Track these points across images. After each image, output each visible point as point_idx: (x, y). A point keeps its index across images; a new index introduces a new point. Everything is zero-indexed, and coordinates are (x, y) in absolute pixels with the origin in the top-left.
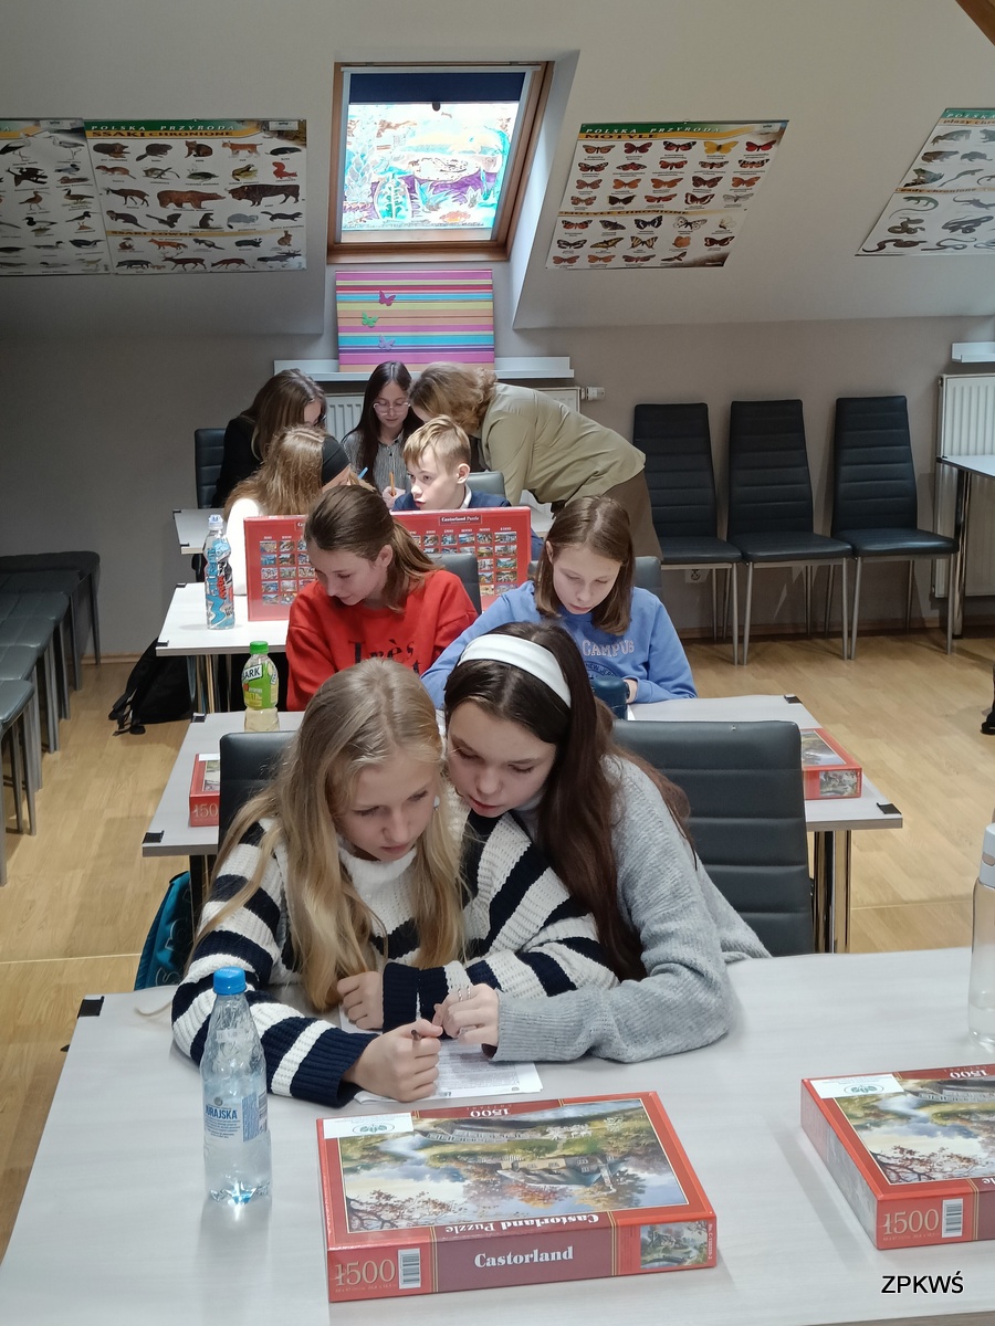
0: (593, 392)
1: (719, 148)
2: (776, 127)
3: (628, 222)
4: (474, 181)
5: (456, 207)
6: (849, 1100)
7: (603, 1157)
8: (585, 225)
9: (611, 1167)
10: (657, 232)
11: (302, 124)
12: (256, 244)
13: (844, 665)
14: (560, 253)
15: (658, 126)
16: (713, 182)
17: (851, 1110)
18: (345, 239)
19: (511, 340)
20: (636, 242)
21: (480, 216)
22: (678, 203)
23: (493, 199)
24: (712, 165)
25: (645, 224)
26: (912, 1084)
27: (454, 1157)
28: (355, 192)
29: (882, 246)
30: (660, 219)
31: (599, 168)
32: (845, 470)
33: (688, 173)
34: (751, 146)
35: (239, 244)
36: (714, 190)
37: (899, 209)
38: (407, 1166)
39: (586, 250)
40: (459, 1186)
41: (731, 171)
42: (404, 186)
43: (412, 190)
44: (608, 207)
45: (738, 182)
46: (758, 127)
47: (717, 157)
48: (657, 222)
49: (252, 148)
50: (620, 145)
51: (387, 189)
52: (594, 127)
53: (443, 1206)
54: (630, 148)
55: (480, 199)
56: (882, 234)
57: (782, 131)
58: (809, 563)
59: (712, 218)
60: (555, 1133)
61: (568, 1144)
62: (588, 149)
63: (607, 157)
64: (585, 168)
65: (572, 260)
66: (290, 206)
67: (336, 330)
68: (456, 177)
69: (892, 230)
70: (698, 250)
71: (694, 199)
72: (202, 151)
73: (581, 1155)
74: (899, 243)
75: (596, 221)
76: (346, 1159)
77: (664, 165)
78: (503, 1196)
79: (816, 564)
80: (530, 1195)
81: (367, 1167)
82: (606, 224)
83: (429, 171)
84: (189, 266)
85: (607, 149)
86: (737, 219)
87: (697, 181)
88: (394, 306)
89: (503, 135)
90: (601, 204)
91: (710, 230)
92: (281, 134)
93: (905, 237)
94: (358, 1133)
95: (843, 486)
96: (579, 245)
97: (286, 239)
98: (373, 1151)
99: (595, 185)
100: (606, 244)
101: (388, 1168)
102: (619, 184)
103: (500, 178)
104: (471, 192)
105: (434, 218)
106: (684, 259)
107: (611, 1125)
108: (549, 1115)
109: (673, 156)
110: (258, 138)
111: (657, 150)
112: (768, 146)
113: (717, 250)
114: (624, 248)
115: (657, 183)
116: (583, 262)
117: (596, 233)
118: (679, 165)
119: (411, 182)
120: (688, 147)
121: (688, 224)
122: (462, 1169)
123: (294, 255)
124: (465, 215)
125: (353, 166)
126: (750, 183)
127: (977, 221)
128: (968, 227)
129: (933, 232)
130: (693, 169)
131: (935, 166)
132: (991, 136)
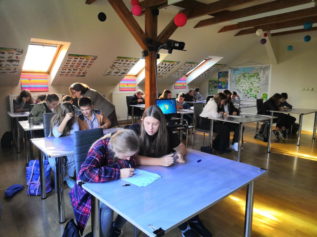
1: (88, 59)
2: (96, 57)
3: (72, 69)
8: (66, 69)
10: (76, 71)
11: (23, 50)
12: (9, 70)
14: (61, 73)
15: (80, 55)
16: (86, 64)
20: (73, 72)
25: (75, 70)
29: (106, 75)
30: (77, 69)
31: (70, 61)
33: (82, 63)
34: (92, 59)
35: (6, 69)
36: (86, 65)
37: (109, 70)
39: (65, 73)
44: (70, 67)
45: (89, 64)
46: (94, 57)
47: (87, 61)
48: (76, 70)
50: (74, 58)
52: (70, 55)
54: (75, 58)
56: (106, 73)
57: (97, 57)
59: (84, 70)
62: (69, 58)
63: (71, 59)
64: (68, 61)
65: (62, 75)
66: (17, 64)
69: (108, 73)
70: (81, 74)
71: (83, 66)
72: (3, 53)
74: (108, 75)
77: (79, 61)
82: (69, 69)
86: (88, 70)
88: (31, 81)
90: (69, 66)
92: (18, 51)
93: (109, 74)
96: (64, 72)
97: (15, 69)
99: (69, 63)
100: (68, 72)
102: (72, 63)
106: (79, 75)
109: (81, 60)
110: (14, 52)
111: (79, 59)
112: (94, 60)
113: (84, 74)
114: (71, 73)
115: (78, 64)
116: (64, 75)
117: (67, 71)
120: (83, 59)
121: (81, 70)
123: (16, 72)
126: (91, 65)
127: (118, 72)
128: (117, 73)
129: (113, 73)
130: (83, 62)
131: (115, 64)
132: (123, 61)
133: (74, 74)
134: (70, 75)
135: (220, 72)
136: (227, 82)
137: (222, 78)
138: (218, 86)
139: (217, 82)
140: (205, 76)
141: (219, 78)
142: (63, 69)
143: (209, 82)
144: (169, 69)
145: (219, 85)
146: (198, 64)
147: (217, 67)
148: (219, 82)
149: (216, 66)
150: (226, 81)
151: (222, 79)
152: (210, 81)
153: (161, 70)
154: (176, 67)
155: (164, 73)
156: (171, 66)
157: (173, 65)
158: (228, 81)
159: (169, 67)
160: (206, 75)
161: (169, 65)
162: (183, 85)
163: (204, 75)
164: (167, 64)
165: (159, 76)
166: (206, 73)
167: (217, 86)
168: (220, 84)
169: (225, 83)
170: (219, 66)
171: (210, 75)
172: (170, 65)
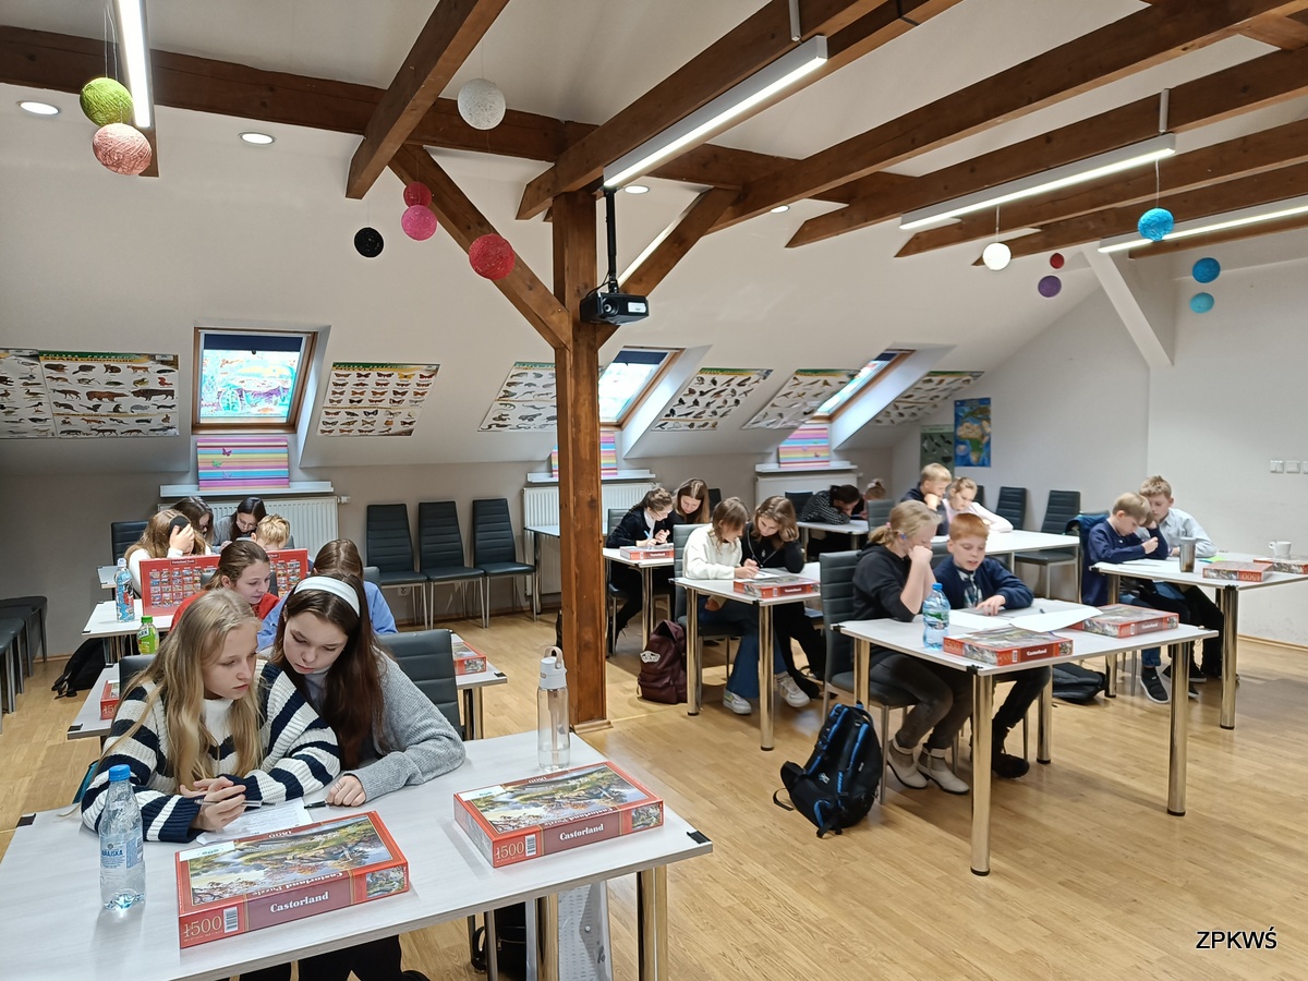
0: (344, 499)
1: (406, 377)
2: (434, 368)
4: (276, 392)
5: (267, 405)
6: (479, 800)
7: (345, 845)
8: (337, 413)
9: (350, 849)
10: (375, 417)
11: (176, 357)
12: (148, 421)
13: (483, 631)
14: (324, 428)
16: (404, 394)
17: (479, 804)
18: (202, 421)
19: (298, 473)
21: (279, 411)
22: (386, 404)
23: (287, 402)
24: (403, 385)
25: (369, 414)
26: (509, 788)
27: (259, 858)
28: (208, 396)
29: (490, 427)
30: (377, 411)
31: (344, 385)
32: (478, 535)
33: (389, 389)
34: (422, 376)
35: (138, 421)
37: (497, 409)
38: (230, 867)
39: (338, 426)
40: (262, 872)
41: (412, 388)
42: (237, 394)
43: (241, 396)
44: (349, 405)
45: (417, 394)
47: (404, 381)
48: (376, 413)
49: (146, 369)
50: (354, 373)
51: (226, 396)
52: (340, 364)
53: (251, 883)
54: (359, 375)
55: (280, 401)
56: (489, 420)
57: (437, 369)
58: (463, 581)
59: (404, 412)
60: (318, 839)
61: (325, 842)
62: (337, 375)
63: (347, 379)
64: (336, 384)
65: (330, 432)
66: (169, 401)
67: (197, 469)
68: (266, 390)
69: (494, 419)
70: (397, 427)
71: (394, 401)
72: (115, 370)
73: (333, 846)
74: (498, 426)
75: (343, 411)
76: (192, 870)
77: (378, 384)
78: (288, 872)
79: (467, 581)
80: (303, 870)
81: (206, 872)
82: (348, 413)
83: (251, 386)
84: (107, 434)
85: (347, 376)
87: (395, 393)
88: (231, 456)
89: (291, 369)
90: (345, 403)
91: (403, 417)
92: (163, 362)
93: (501, 423)
94: (201, 855)
95: (478, 543)
96: (334, 424)
97: (167, 419)
98: (209, 863)
99: (342, 393)
100: (349, 423)
101: (219, 870)
102: (354, 393)
103: (291, 391)
104: (274, 398)
105: (254, 411)
106: (391, 432)
107: (350, 830)
108: (315, 830)
109: (382, 380)
110: (149, 364)
111: (374, 377)
112: (430, 377)
113: (408, 428)
114: (358, 426)
115: (374, 393)
116: (336, 433)
117: (343, 418)
118: (385, 385)
119: (241, 392)
120: (390, 375)
121: (391, 414)
122: (263, 863)
123: (171, 428)
124: (271, 410)
125: (207, 383)
126: (423, 394)
127: (535, 416)
130: (392, 387)
131: (512, 389)
132: (539, 376)
133: (371, 428)
134: (356, 433)
135: (962, 403)
136: (986, 439)
137: (968, 424)
138: (956, 456)
139: (953, 441)
140: (902, 419)
141: (956, 426)
142: (327, 413)
143: (922, 442)
144: (736, 398)
145: (958, 450)
146: (852, 377)
147: (941, 382)
148: (959, 441)
150: (983, 437)
151: (967, 427)
152: (925, 437)
153: (703, 401)
154: (760, 389)
155: (720, 412)
157: (747, 383)
159: (734, 391)
161: (728, 383)
162: (818, 456)
163: (894, 413)
164: (721, 379)
165: (702, 423)
167: (953, 454)
168: (962, 447)
169: (979, 443)
172: (734, 384)
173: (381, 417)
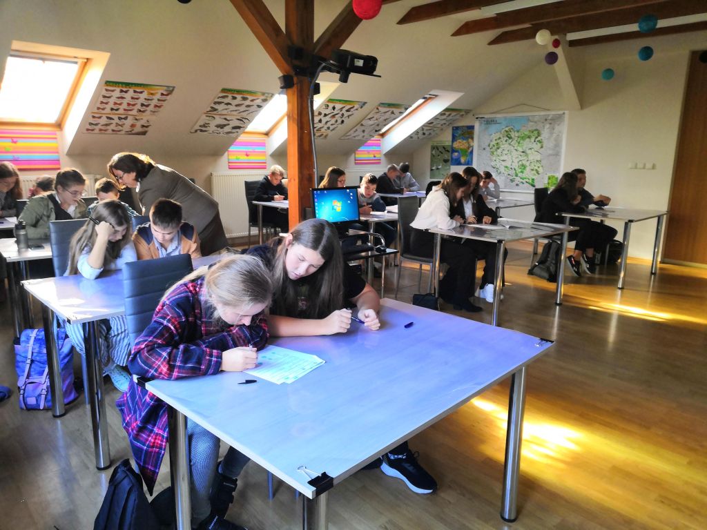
1: (152, 94)
2: (171, 89)
3: (115, 117)
8: (100, 118)
10: (125, 122)
14: (89, 127)
15: (132, 84)
16: (147, 106)
20: (117, 125)
22: (134, 112)
24: (148, 100)
25: (122, 119)
29: (196, 131)
31: (109, 97)
33: (139, 102)
34: (162, 94)
36: (147, 108)
37: (204, 119)
39: (99, 127)
44: (110, 112)
45: (156, 106)
46: (165, 88)
47: (150, 97)
48: (126, 118)
50: (118, 90)
52: (110, 82)
56: (197, 127)
57: (173, 90)
59: (145, 118)
62: (107, 90)
63: (113, 94)
64: (104, 97)
65: (93, 130)
69: (200, 126)
70: (138, 129)
71: (140, 111)
74: (201, 131)
75: (104, 116)
77: (132, 98)
82: (108, 118)
85: (113, 91)
86: (153, 118)
87: (142, 105)
88: (18, 144)
90: (108, 110)
91: (143, 122)
93: (204, 129)
96: (96, 124)
99: (107, 103)
100: (107, 125)
102: (115, 103)
106: (133, 132)
109: (136, 95)
111: (131, 93)
112: (168, 95)
113: (145, 129)
114: (113, 127)
115: (129, 104)
116: (97, 131)
117: (104, 120)
118: (137, 99)
120: (141, 92)
121: (136, 119)
126: (160, 107)
127: (225, 125)
128: (222, 126)
129: (212, 128)
130: (142, 100)
131: (216, 107)
132: (234, 98)
133: (120, 128)
134: (110, 131)
135: (457, 128)
136: (471, 149)
137: (460, 140)
138: (452, 159)
139: (450, 150)
140: (424, 136)
141: (453, 141)
142: (94, 117)
143: (432, 151)
144: (343, 119)
145: (453, 156)
146: (406, 109)
147: (450, 115)
148: (454, 151)
149: (447, 113)
150: (469, 148)
151: (460, 142)
152: (433, 148)
153: (324, 120)
154: (358, 114)
155: (332, 127)
156: (348, 111)
157: (352, 110)
158: (472, 147)
159: (343, 115)
160: (424, 134)
161: (341, 109)
162: (375, 157)
163: (421, 132)
164: (338, 106)
165: (319, 134)
166: (425, 128)
167: (450, 158)
168: (456, 154)
169: (466, 151)
170: (454, 114)
171: (433, 134)
172: (344, 110)
173: (129, 121)
